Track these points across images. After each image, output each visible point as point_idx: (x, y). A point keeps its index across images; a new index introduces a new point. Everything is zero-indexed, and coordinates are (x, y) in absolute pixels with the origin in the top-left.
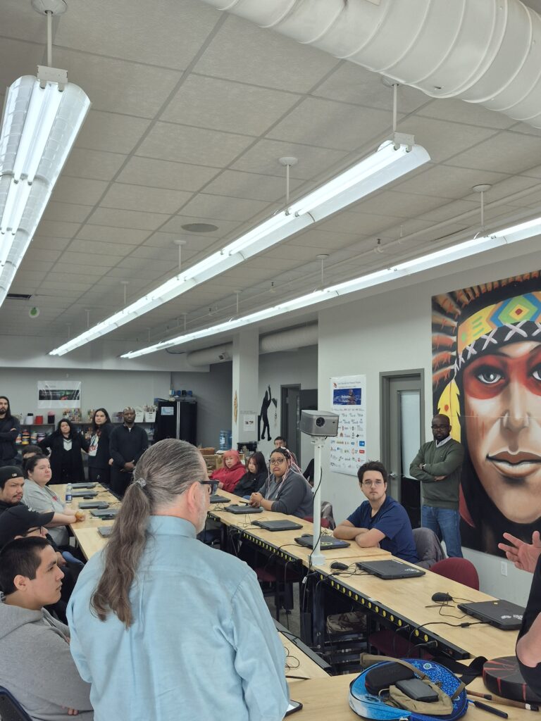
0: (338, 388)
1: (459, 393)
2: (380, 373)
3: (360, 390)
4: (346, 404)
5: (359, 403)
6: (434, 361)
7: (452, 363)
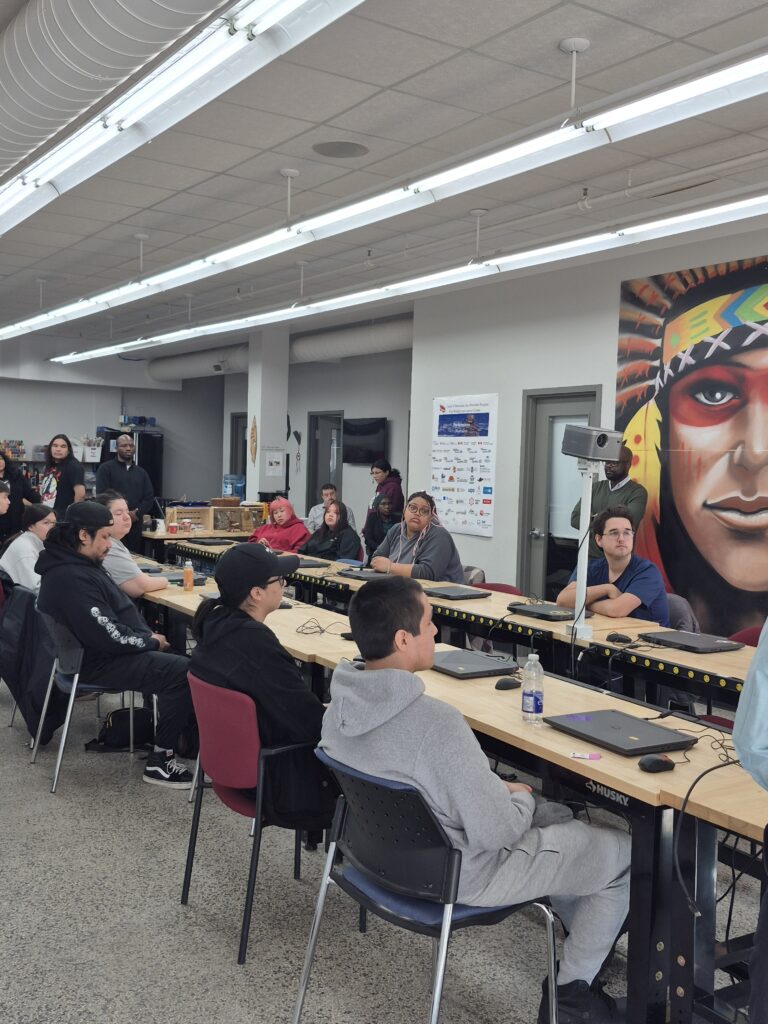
0: (447, 412)
1: (660, 419)
2: (524, 391)
3: (486, 416)
4: (461, 435)
5: (485, 433)
6: (619, 374)
7: (653, 376)
